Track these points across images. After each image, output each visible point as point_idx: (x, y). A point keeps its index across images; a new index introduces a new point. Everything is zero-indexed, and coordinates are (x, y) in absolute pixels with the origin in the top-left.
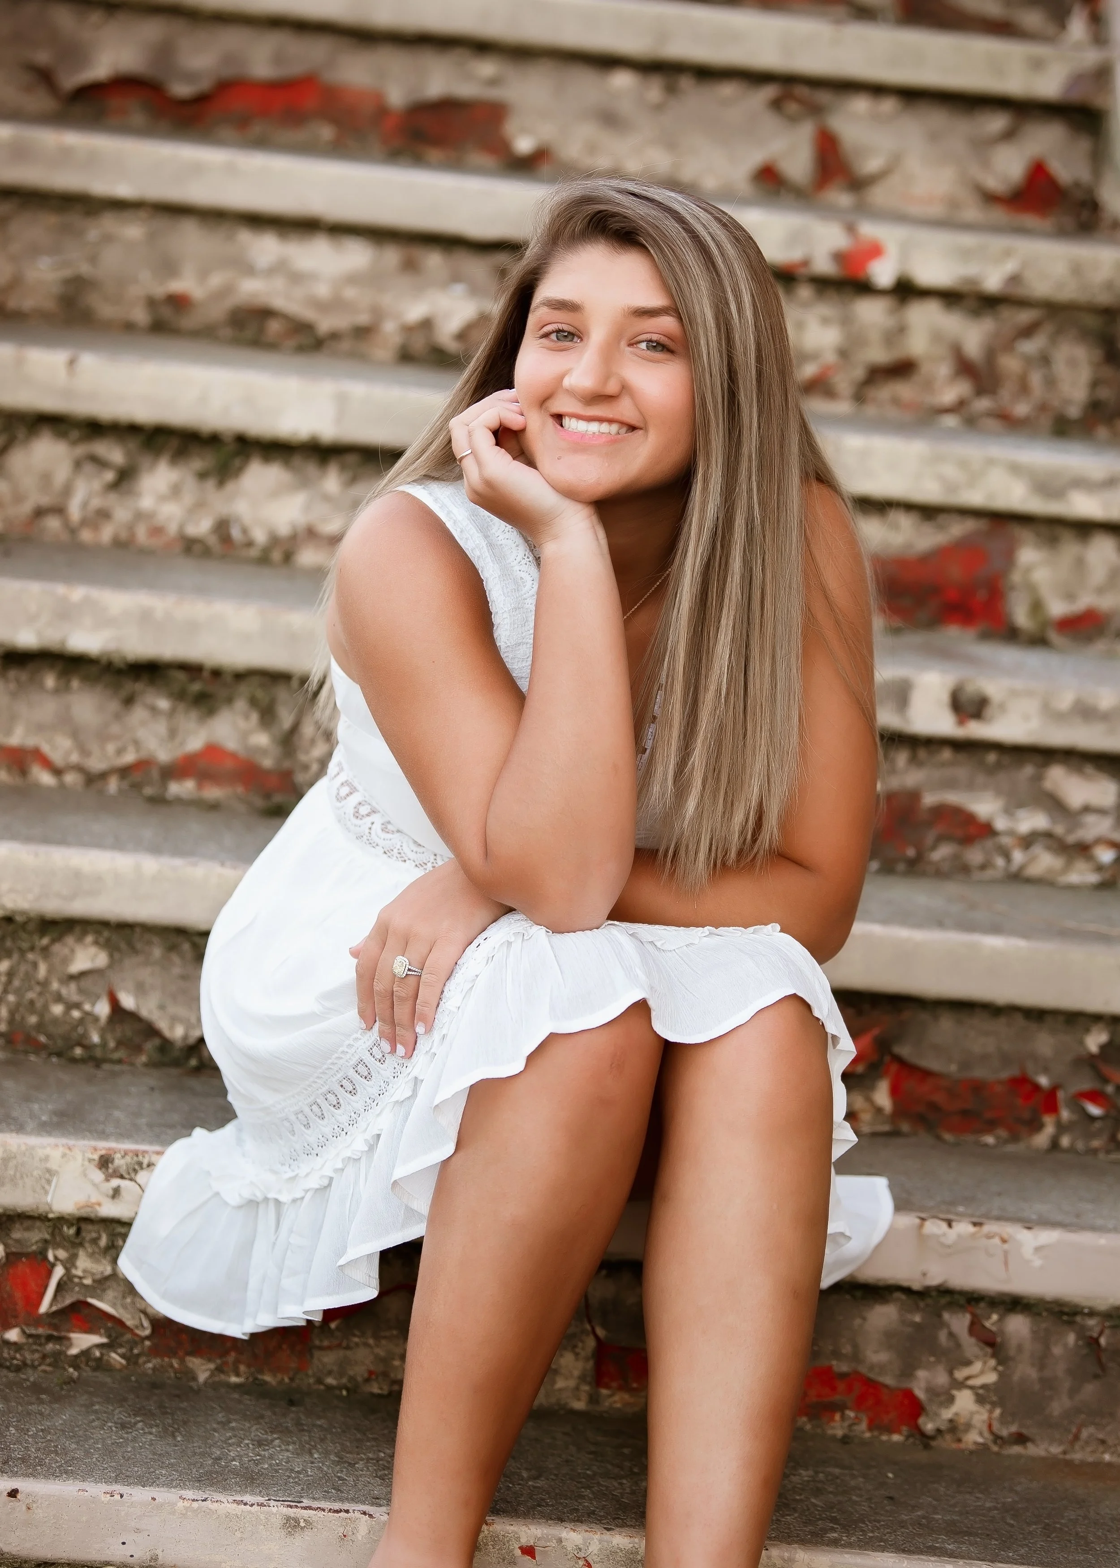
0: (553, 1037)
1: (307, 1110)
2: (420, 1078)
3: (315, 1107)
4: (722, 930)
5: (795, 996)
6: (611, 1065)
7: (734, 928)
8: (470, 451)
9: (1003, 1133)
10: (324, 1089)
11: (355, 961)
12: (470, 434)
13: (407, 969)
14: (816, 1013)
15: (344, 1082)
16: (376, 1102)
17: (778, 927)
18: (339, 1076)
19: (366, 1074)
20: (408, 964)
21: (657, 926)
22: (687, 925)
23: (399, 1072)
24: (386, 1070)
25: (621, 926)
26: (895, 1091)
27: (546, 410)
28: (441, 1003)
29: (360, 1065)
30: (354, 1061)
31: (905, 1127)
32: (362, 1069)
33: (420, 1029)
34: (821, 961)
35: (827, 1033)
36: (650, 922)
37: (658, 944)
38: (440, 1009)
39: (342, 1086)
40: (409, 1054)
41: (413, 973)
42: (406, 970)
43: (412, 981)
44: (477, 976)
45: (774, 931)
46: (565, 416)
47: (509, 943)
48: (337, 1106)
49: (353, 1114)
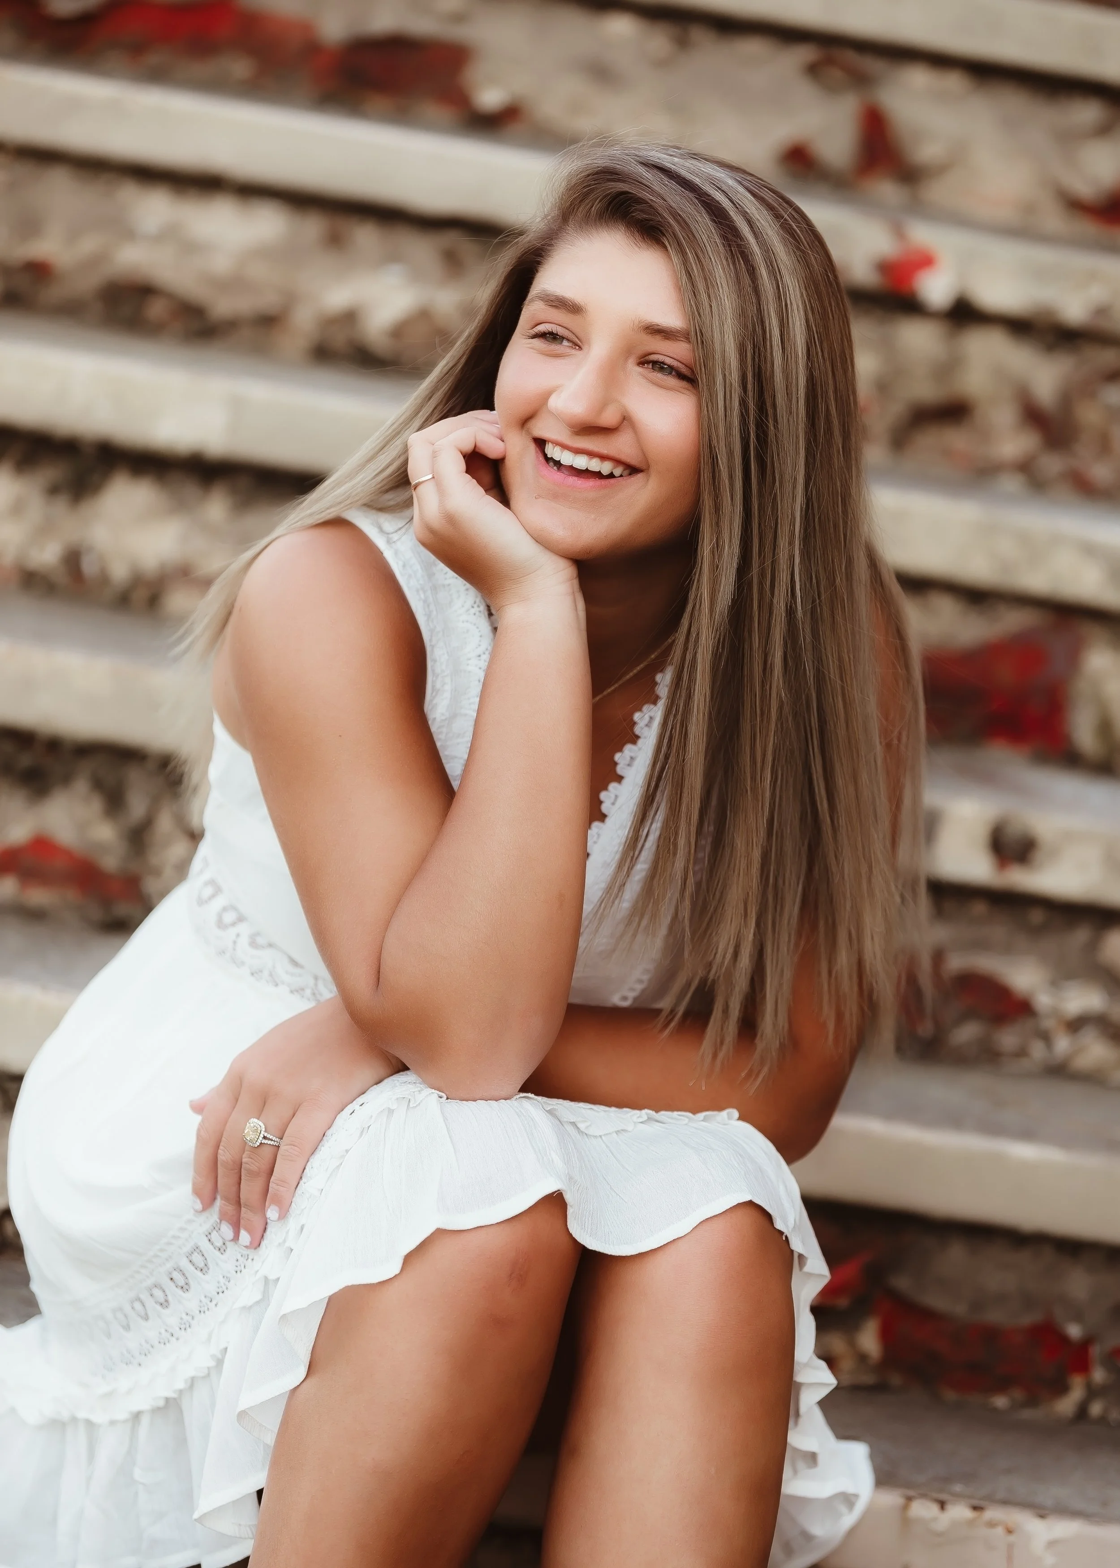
0: (440, 1233)
1: (127, 1308)
2: (272, 1277)
3: (138, 1306)
4: (664, 1115)
5: (751, 1204)
6: (511, 1275)
7: (679, 1113)
8: (430, 476)
9: (1018, 1394)
10: (150, 1282)
11: (198, 1119)
12: (434, 455)
13: (262, 1136)
14: (779, 1225)
15: (176, 1275)
16: (214, 1302)
17: (735, 1113)
18: (169, 1265)
19: (202, 1265)
20: (264, 1130)
21: (582, 1105)
22: (620, 1105)
23: (243, 1266)
24: (225, 1262)
25: (536, 1100)
26: (886, 1335)
27: (529, 432)
28: (302, 1182)
29: (196, 1254)
30: (188, 1248)
31: (896, 1380)
32: (197, 1258)
33: (272, 1213)
34: (789, 1160)
35: (792, 1251)
36: (573, 1098)
37: (582, 1126)
38: (299, 1191)
39: (172, 1279)
40: (256, 1244)
41: (269, 1142)
42: (261, 1138)
43: (267, 1153)
44: (347, 1151)
45: (730, 1117)
46: (549, 442)
47: (391, 1112)
48: (165, 1304)
49: (184, 1316)
